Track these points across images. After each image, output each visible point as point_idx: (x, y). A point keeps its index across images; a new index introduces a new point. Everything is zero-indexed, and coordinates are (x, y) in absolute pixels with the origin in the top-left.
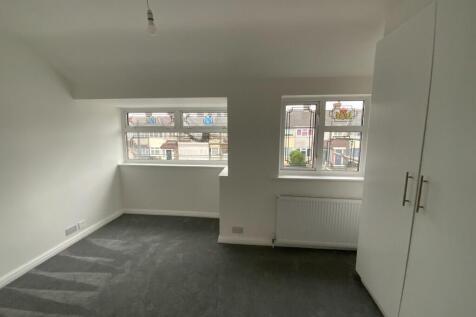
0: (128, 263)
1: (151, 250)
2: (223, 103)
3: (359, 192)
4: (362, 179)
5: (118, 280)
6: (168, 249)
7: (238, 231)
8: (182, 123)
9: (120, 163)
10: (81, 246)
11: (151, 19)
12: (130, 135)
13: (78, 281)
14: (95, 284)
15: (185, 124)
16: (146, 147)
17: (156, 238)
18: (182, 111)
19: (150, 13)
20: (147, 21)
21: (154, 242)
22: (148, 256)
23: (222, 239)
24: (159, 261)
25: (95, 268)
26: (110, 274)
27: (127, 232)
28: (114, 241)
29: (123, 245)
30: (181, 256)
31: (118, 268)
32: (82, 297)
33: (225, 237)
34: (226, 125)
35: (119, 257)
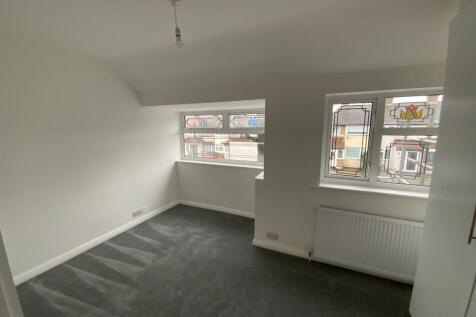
0: (172, 249)
1: (192, 241)
2: (261, 104)
3: (421, 212)
4: (426, 196)
5: (161, 262)
6: (206, 243)
7: (273, 237)
8: (228, 124)
9: (178, 159)
10: (143, 227)
11: (178, 36)
12: (187, 135)
13: (134, 256)
14: (144, 261)
15: (232, 126)
16: (212, 144)
17: (200, 230)
18: (230, 113)
19: (178, 30)
20: (175, 38)
21: (197, 234)
22: (188, 246)
23: (257, 241)
24: (196, 252)
25: (147, 247)
26: (156, 256)
27: (177, 221)
28: (165, 227)
29: (173, 232)
30: (215, 251)
31: (164, 252)
32: (132, 270)
33: (259, 240)
34: (263, 126)
35: (167, 242)
